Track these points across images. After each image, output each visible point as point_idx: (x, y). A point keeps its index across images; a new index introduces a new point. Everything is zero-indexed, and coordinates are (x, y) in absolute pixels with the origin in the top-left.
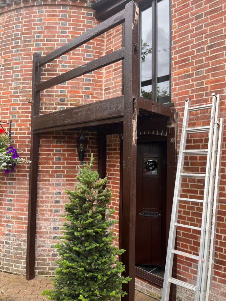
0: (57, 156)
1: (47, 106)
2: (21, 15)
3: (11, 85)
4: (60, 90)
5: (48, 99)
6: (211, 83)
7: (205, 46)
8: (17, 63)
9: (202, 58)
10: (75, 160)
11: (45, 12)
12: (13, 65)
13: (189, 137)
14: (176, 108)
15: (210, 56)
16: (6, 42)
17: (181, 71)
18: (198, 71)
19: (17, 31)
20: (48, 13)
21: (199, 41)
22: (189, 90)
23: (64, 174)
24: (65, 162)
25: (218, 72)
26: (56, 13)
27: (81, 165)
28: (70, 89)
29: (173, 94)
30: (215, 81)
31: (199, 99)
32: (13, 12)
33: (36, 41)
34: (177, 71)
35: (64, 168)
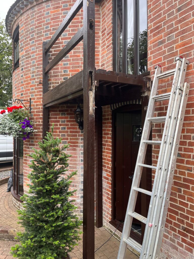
0: (63, 126)
1: (54, 85)
2: (35, 11)
3: (30, 70)
4: (64, 70)
5: (54, 79)
6: (180, 47)
7: (175, 10)
8: (33, 53)
9: (172, 22)
10: (77, 129)
11: (51, 6)
12: (31, 54)
13: (161, 104)
14: (151, 76)
15: (179, 19)
16: (26, 36)
17: (155, 38)
18: (169, 36)
19: (33, 25)
20: (54, 6)
21: (169, 6)
22: (162, 57)
23: (68, 141)
24: (68, 131)
25: (186, 35)
26: (60, 5)
27: (81, 133)
28: (71, 69)
29: (149, 63)
30: (184, 44)
31: (170, 65)
32: (29, 11)
33: (46, 32)
34: (152, 39)
35: (68, 135)
